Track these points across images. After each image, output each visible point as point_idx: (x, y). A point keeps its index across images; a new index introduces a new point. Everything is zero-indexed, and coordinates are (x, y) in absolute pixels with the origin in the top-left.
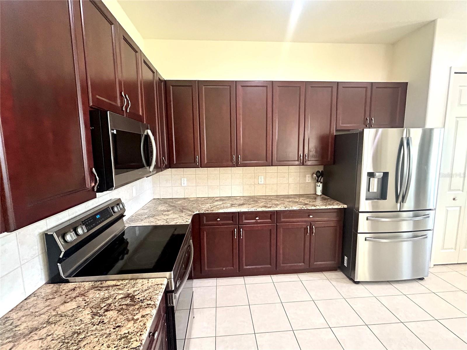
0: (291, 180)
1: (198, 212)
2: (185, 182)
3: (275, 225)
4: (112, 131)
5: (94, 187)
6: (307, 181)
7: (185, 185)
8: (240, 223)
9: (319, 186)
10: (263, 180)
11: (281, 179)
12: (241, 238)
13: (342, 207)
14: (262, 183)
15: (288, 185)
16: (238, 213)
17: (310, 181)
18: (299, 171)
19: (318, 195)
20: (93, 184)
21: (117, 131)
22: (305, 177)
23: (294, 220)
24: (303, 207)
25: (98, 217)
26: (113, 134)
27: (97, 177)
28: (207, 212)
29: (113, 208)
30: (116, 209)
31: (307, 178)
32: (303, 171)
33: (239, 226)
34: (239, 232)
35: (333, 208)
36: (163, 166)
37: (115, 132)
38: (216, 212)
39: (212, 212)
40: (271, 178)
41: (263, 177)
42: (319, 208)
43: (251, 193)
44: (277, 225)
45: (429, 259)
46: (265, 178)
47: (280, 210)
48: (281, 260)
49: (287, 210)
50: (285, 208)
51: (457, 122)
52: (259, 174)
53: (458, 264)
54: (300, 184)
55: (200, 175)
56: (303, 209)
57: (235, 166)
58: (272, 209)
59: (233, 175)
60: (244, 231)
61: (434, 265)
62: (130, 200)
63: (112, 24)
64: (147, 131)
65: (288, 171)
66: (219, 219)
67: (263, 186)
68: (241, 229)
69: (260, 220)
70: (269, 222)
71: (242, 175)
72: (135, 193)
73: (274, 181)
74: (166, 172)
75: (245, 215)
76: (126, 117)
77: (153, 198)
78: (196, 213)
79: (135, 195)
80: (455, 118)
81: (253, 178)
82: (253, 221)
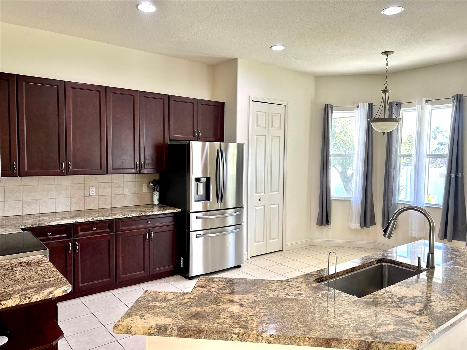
0: (126, 191)
3: (113, 234)
6: (144, 191)
8: (76, 235)
9: (156, 195)
10: (94, 190)
11: (116, 189)
12: (77, 251)
13: (177, 211)
14: (94, 194)
15: (123, 195)
16: (72, 225)
17: (146, 191)
18: (135, 180)
19: (155, 205)
22: (142, 186)
24: (141, 213)
28: (35, 226)
31: (144, 188)
32: (139, 180)
33: (74, 239)
34: (74, 245)
38: (46, 225)
40: (105, 188)
41: (94, 188)
42: (157, 214)
43: (80, 206)
44: (116, 234)
45: (246, 252)
46: (98, 188)
47: (119, 218)
48: (121, 271)
49: (126, 218)
50: (124, 215)
51: (257, 139)
52: (90, 184)
53: (266, 254)
54: (136, 194)
55: (11, 187)
56: (142, 215)
57: (65, 174)
58: (110, 217)
59: (57, 186)
60: (79, 244)
61: (250, 257)
65: (123, 181)
66: (50, 233)
67: (95, 198)
68: (77, 242)
69: (97, 230)
70: (107, 231)
71: (69, 185)
73: (107, 191)
75: (81, 226)
78: (21, 227)
80: (255, 136)
81: (83, 190)
82: (90, 232)
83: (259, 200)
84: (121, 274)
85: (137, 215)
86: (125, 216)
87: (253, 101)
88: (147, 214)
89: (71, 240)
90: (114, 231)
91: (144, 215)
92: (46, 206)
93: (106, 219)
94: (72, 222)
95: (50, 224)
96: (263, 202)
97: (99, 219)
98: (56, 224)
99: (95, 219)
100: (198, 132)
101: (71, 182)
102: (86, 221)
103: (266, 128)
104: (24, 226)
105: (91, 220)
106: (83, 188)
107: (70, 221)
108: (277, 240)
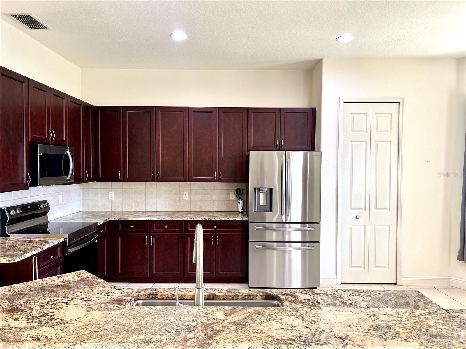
0: (215, 197)
1: (113, 219)
2: (112, 196)
3: (183, 234)
4: (40, 154)
5: (28, 183)
6: (231, 198)
7: (113, 199)
8: (151, 231)
9: (240, 203)
10: (187, 195)
11: (206, 195)
12: (152, 244)
13: (244, 220)
14: (187, 199)
15: (212, 201)
16: (149, 222)
17: (234, 199)
18: (223, 188)
19: (240, 212)
20: (28, 182)
21: (43, 154)
22: (230, 194)
24: (207, 218)
25: (29, 207)
26: (40, 156)
27: (30, 178)
28: (121, 219)
29: (40, 205)
30: (42, 206)
31: (231, 195)
32: (227, 189)
33: (150, 233)
34: (150, 238)
36: (86, 178)
37: (41, 154)
38: (129, 220)
39: (126, 220)
40: (196, 194)
41: (187, 193)
42: (222, 220)
43: (175, 208)
44: (184, 234)
45: (336, 276)
46: (190, 194)
47: (186, 220)
48: (189, 267)
49: (193, 220)
51: (352, 145)
52: (184, 190)
53: (368, 283)
54: (224, 201)
55: (127, 190)
56: (207, 220)
57: (154, 181)
58: (179, 218)
59: (158, 190)
60: (154, 238)
61: (342, 283)
62: (56, 205)
63: (46, 91)
64: (67, 152)
65: (212, 188)
66: (132, 227)
67: (188, 202)
68: (152, 237)
69: (169, 228)
70: (177, 231)
71: (167, 190)
72: (62, 200)
73: (198, 197)
74: (95, 186)
75: (156, 224)
76: (52, 144)
77: (82, 210)
78: (111, 219)
79: (62, 202)
80: (350, 142)
81: (178, 194)
82: (163, 230)
83: (356, 218)
84: (189, 270)
85: (203, 220)
87: (344, 102)
88: (213, 219)
89: (148, 234)
90: (183, 232)
91: (209, 220)
92: (150, 206)
93: (176, 220)
94: (148, 220)
95: (132, 220)
96: (361, 221)
97: (169, 220)
98: (136, 220)
99: (166, 218)
100: (280, 142)
101: (169, 188)
102: (159, 220)
103: (366, 132)
104: (114, 218)
105: (163, 220)
106: (178, 193)
107: (147, 218)
108: (387, 269)
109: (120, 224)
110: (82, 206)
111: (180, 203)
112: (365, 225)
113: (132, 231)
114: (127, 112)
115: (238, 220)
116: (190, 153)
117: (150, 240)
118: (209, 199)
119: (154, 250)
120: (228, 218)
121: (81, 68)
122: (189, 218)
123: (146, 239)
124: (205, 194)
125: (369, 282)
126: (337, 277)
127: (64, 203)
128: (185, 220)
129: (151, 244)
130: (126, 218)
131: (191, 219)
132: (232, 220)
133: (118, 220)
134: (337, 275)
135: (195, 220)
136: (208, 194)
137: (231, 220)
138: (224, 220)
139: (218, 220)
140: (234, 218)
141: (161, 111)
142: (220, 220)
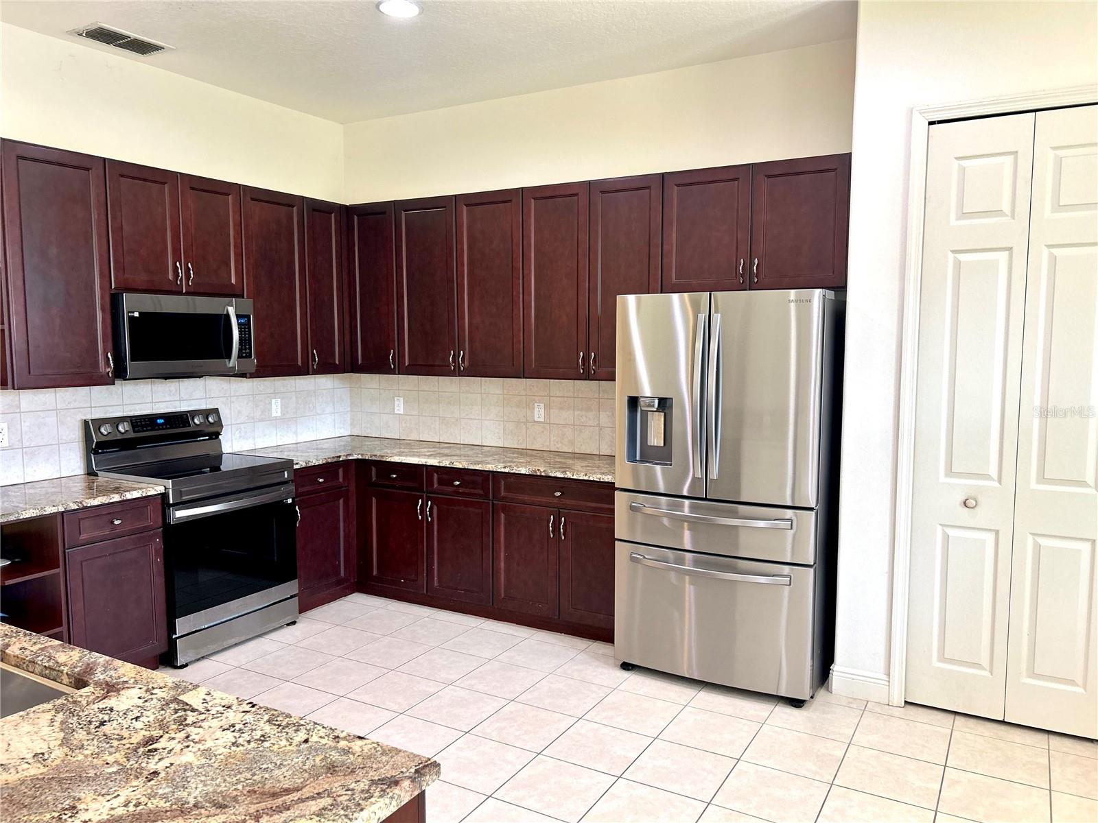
0: (605, 418)
1: (360, 457)
3: (489, 503)
4: (129, 315)
5: (109, 372)
7: (401, 411)
8: (429, 489)
10: (542, 411)
12: (430, 519)
14: (542, 420)
15: (597, 429)
16: (424, 469)
20: (109, 370)
21: (140, 313)
23: (527, 498)
24: (538, 470)
25: (160, 421)
26: (131, 319)
27: (111, 362)
28: (374, 458)
29: (194, 418)
30: (195, 421)
33: (428, 494)
35: (602, 480)
36: (313, 365)
37: (136, 314)
38: (388, 460)
39: (382, 460)
40: (562, 408)
41: (542, 405)
42: (572, 477)
44: (493, 504)
45: (885, 677)
46: (548, 408)
47: (496, 470)
48: (503, 586)
49: (509, 473)
50: (505, 467)
51: (958, 264)
52: (536, 398)
53: (1003, 722)
55: (426, 393)
56: (539, 474)
57: (456, 373)
60: (435, 507)
61: (907, 703)
62: (262, 420)
63: (166, 183)
64: (227, 310)
65: (597, 396)
66: (395, 476)
67: (544, 428)
68: (430, 502)
69: (462, 487)
70: (479, 495)
71: (501, 397)
72: (279, 411)
73: (566, 416)
74: (371, 382)
75: (437, 474)
76: (188, 294)
77: (349, 434)
78: (355, 457)
79: (279, 414)
80: (951, 256)
81: (523, 408)
82: (450, 489)
83: (965, 503)
85: (530, 473)
86: (507, 470)
87: (931, 123)
88: (550, 474)
89: (423, 496)
90: (491, 497)
91: (543, 474)
92: (469, 432)
93: (472, 468)
94: (420, 463)
95: (392, 460)
96: (982, 516)
97: (461, 467)
98: (399, 461)
99: (455, 463)
100: (751, 264)
102: (441, 465)
103: (1013, 216)
104: (362, 455)
105: (448, 466)
106: (524, 405)
107: (419, 459)
108: (1080, 690)
109: (374, 470)
110: (351, 424)
111: (527, 429)
112: (997, 532)
113: (394, 487)
114: (403, 213)
115: (608, 482)
116: (526, 306)
117: (426, 509)
118: (591, 423)
119: (435, 533)
120: (586, 475)
121: (342, 124)
122: (499, 467)
123: (419, 508)
124: (582, 410)
125: (1005, 720)
126: (889, 682)
127: (288, 416)
128: (491, 469)
129: (428, 519)
130: (382, 456)
131: (503, 470)
132: (594, 481)
133: (368, 460)
134: (889, 675)
135: (512, 472)
136: (589, 409)
137: (591, 479)
138: (575, 477)
139: (562, 476)
140: (599, 476)
141: (467, 205)
142: (566, 477)
